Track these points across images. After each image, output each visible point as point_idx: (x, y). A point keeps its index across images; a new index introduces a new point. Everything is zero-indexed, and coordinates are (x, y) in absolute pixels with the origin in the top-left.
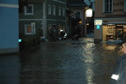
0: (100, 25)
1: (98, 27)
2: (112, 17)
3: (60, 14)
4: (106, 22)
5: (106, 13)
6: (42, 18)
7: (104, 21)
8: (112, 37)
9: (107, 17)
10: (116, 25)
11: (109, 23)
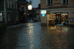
0: (45, 14)
1: (43, 15)
2: (53, 8)
3: (14, 8)
4: (49, 11)
5: (48, 5)
6: (4, 10)
7: (47, 11)
8: (53, 22)
9: (49, 8)
10: (56, 13)
11: (51, 12)
